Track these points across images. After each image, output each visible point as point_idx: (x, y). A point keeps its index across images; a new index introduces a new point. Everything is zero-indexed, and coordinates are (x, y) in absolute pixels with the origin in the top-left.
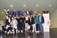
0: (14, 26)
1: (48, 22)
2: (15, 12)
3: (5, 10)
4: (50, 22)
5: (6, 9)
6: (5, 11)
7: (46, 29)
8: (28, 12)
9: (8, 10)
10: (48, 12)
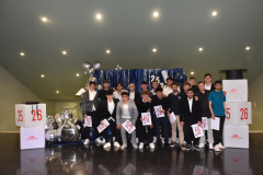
0: (124, 125)
1: (244, 111)
2: (121, 73)
3: (87, 66)
4: (249, 112)
5: (88, 63)
6: (85, 70)
7: (235, 136)
8: (165, 74)
9: (97, 66)
10: (244, 74)
